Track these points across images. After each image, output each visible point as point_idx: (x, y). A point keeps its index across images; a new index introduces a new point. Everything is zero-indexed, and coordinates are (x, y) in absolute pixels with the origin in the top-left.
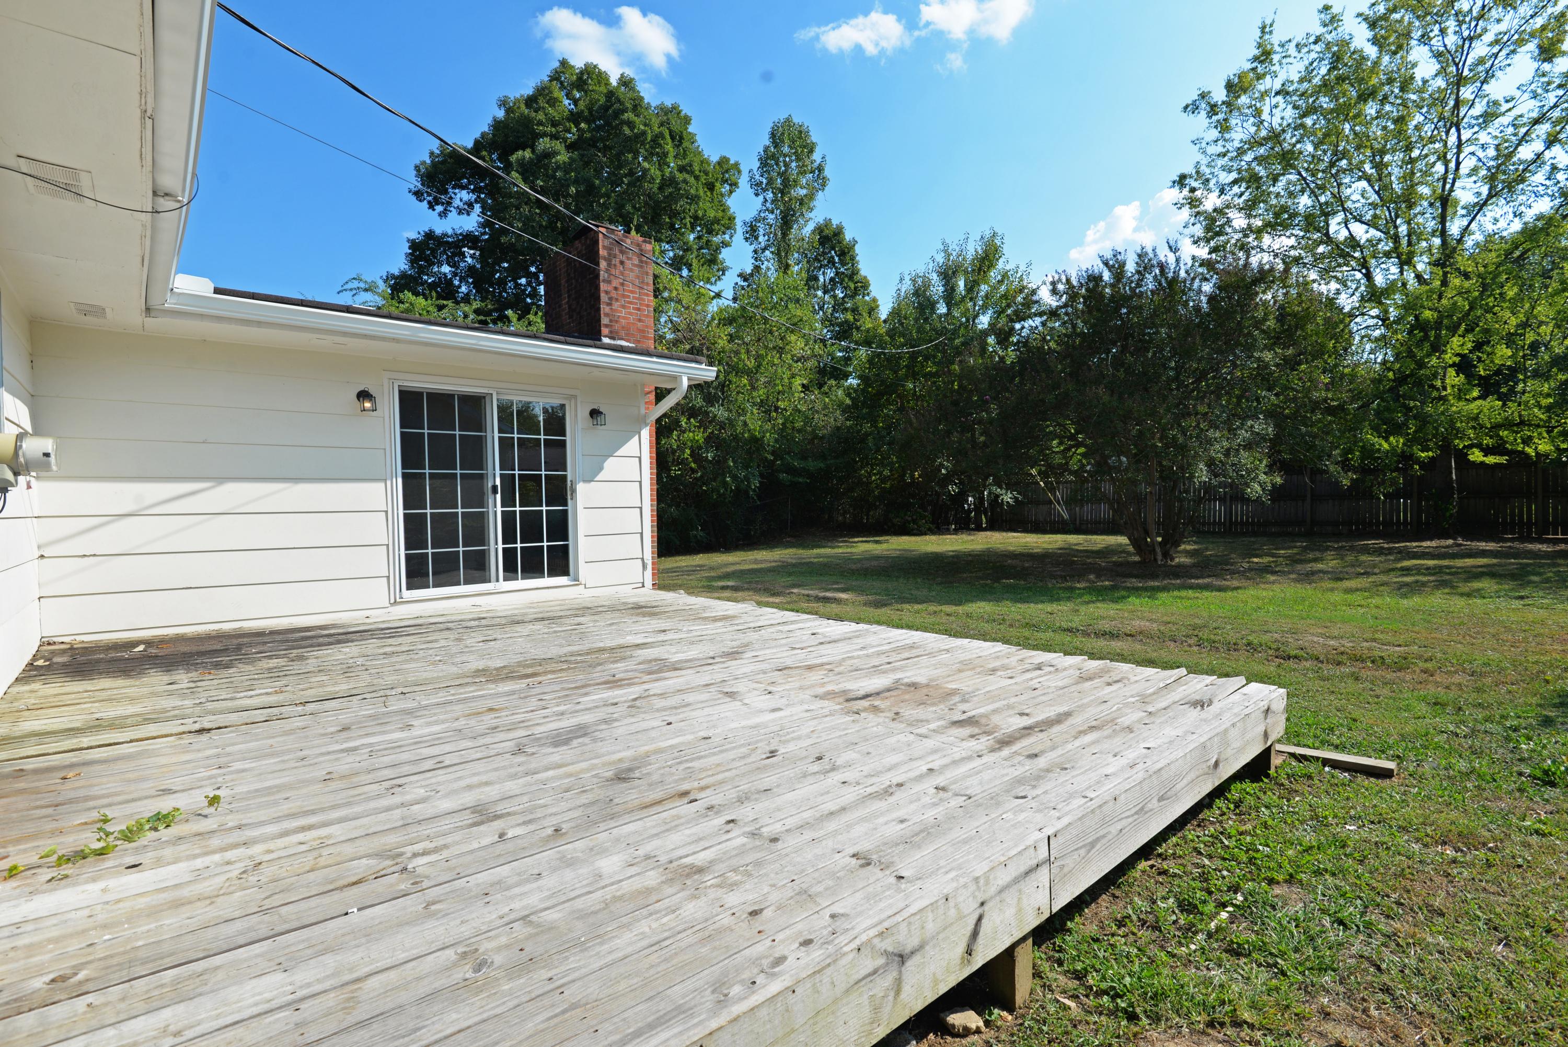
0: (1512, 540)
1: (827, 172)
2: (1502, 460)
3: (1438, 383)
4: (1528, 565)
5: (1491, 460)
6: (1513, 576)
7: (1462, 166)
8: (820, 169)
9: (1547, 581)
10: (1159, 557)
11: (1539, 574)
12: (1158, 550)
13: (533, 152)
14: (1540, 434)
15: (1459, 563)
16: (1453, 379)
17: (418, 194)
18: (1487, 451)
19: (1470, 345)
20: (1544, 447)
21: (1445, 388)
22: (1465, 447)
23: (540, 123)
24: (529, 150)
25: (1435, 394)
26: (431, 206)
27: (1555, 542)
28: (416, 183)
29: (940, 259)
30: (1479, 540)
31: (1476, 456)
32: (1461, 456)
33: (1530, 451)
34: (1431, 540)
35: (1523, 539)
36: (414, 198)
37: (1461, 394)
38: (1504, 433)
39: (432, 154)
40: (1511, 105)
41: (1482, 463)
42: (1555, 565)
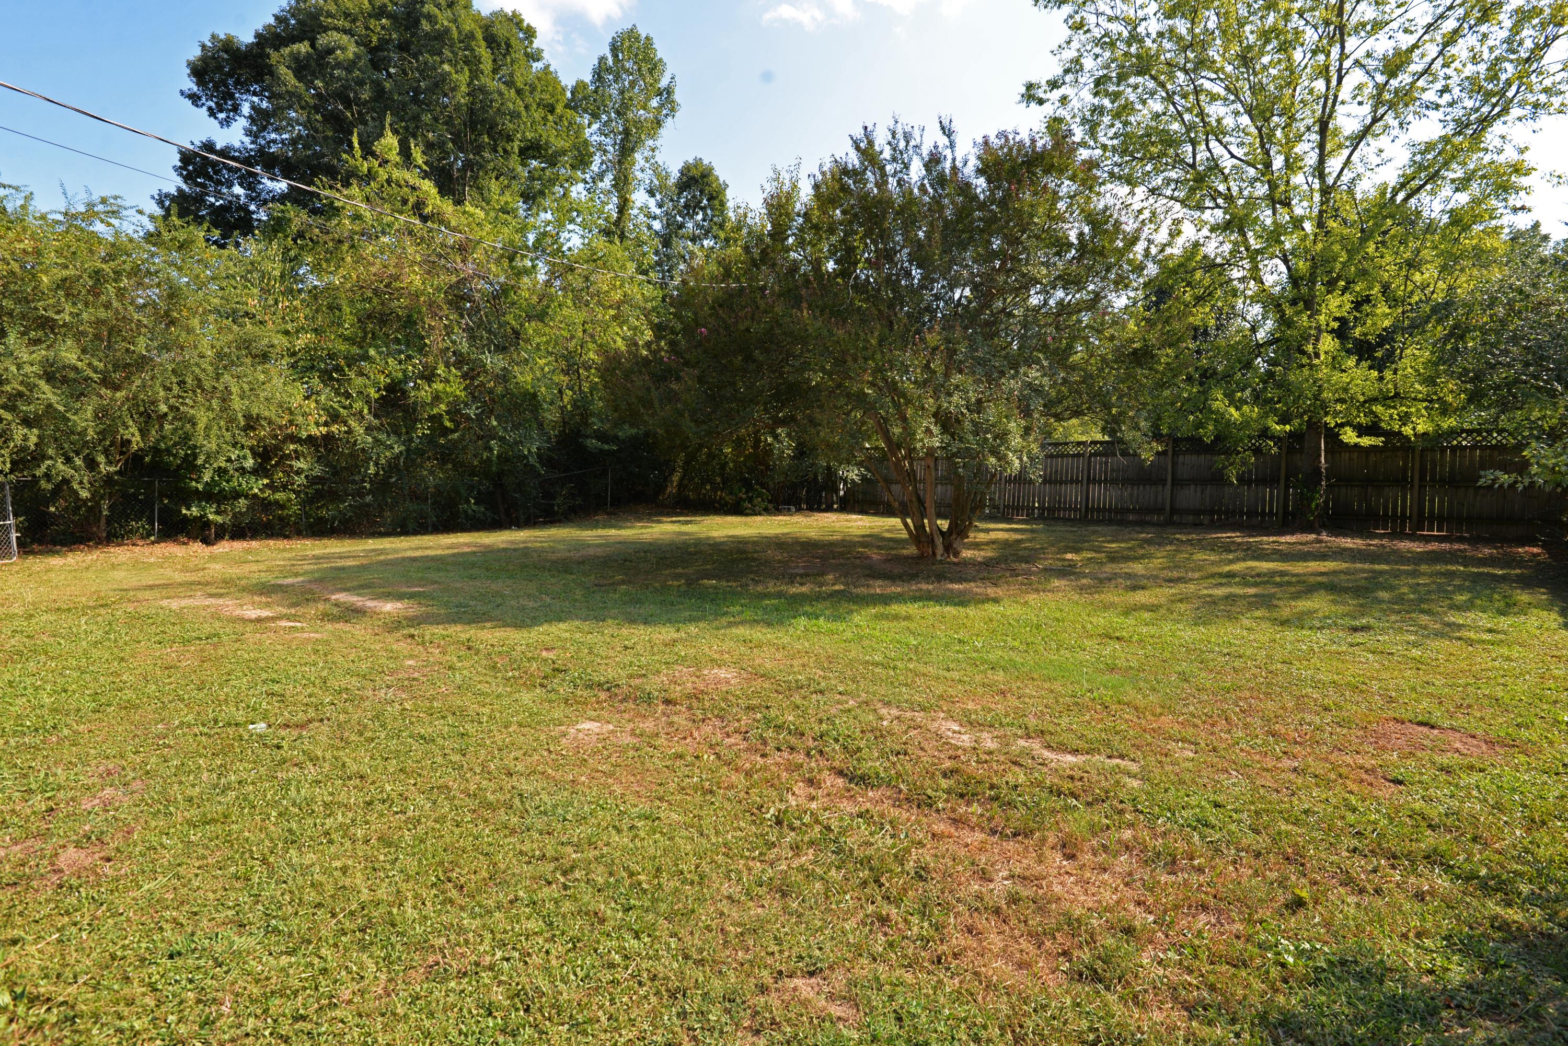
0: (1381, 537)
1: (677, 96)
2: (1378, 441)
3: (1310, 348)
4: (1381, 573)
5: (1366, 441)
6: (1358, 591)
7: (1344, 81)
8: (669, 91)
9: (1400, 599)
10: (940, 550)
11: (1391, 588)
12: (939, 541)
13: (313, 46)
14: (1418, 410)
15: (1299, 568)
16: (1328, 343)
17: (194, 98)
18: (1362, 431)
19: (1348, 306)
20: (1423, 426)
21: (1317, 355)
22: (1337, 425)
23: (329, 15)
24: (306, 43)
25: (1305, 361)
26: (212, 113)
27: (1427, 539)
28: (190, 85)
29: (770, 188)
30: (1345, 535)
31: (1349, 436)
32: (1333, 436)
33: (1407, 430)
34: (1293, 534)
35: (1394, 536)
36: (188, 102)
37: (1335, 364)
38: (1378, 409)
39: (203, 47)
40: (1403, 9)
41: (1356, 445)
42: (1415, 574)
